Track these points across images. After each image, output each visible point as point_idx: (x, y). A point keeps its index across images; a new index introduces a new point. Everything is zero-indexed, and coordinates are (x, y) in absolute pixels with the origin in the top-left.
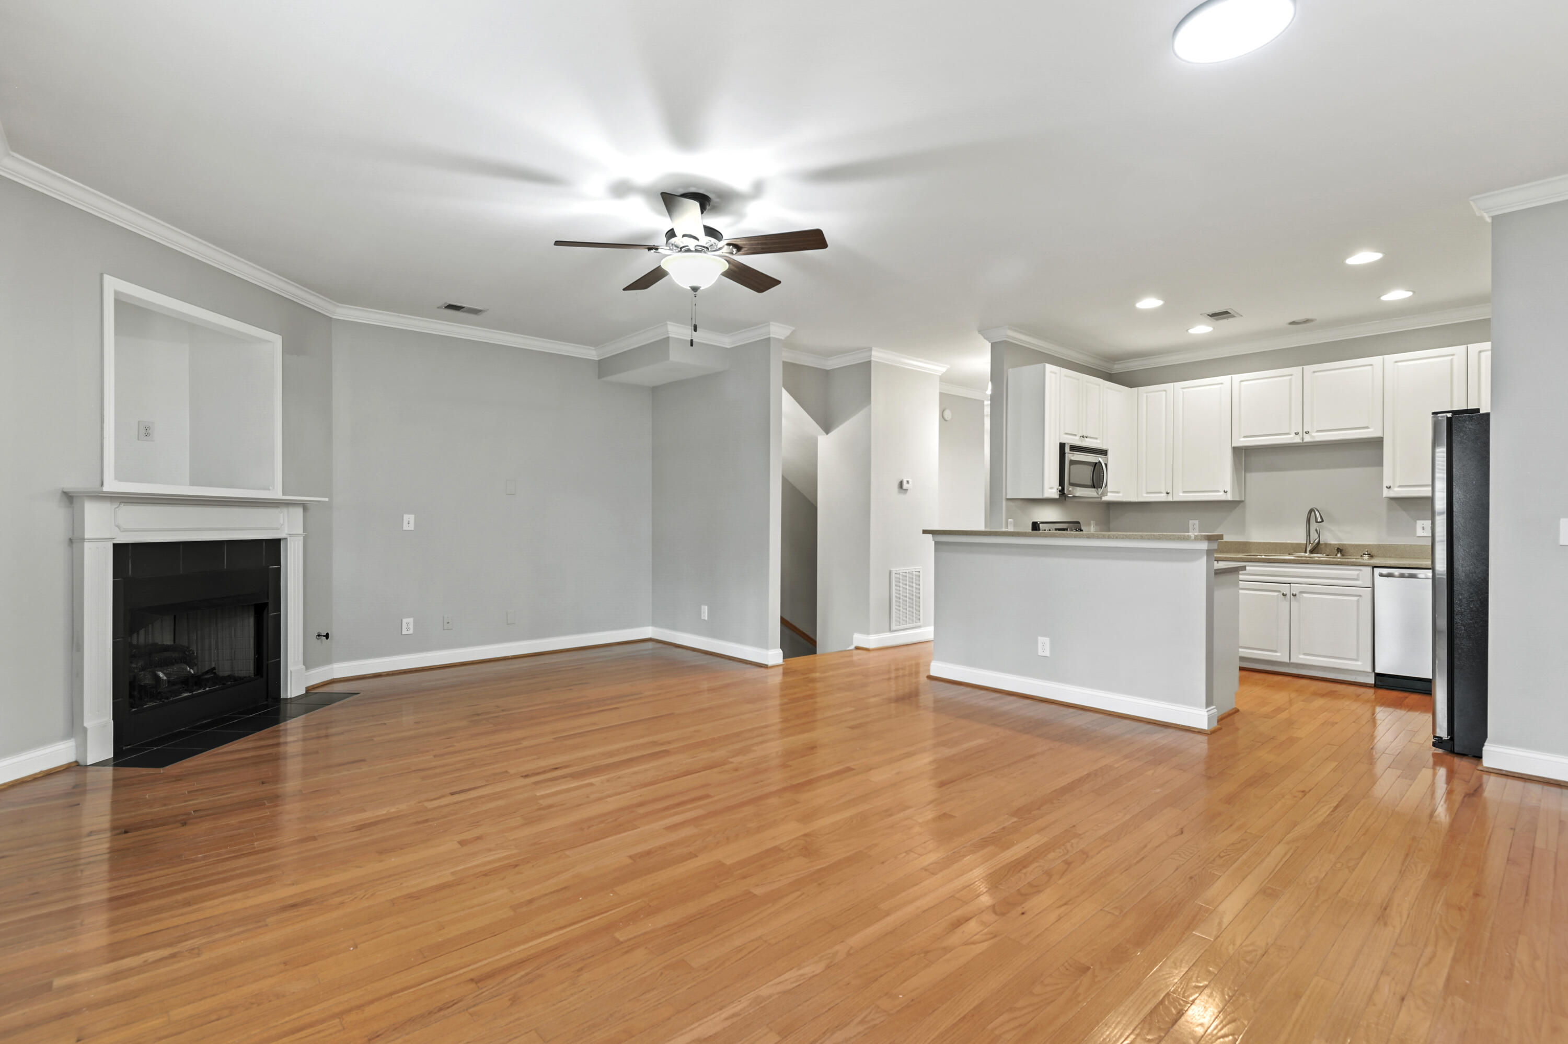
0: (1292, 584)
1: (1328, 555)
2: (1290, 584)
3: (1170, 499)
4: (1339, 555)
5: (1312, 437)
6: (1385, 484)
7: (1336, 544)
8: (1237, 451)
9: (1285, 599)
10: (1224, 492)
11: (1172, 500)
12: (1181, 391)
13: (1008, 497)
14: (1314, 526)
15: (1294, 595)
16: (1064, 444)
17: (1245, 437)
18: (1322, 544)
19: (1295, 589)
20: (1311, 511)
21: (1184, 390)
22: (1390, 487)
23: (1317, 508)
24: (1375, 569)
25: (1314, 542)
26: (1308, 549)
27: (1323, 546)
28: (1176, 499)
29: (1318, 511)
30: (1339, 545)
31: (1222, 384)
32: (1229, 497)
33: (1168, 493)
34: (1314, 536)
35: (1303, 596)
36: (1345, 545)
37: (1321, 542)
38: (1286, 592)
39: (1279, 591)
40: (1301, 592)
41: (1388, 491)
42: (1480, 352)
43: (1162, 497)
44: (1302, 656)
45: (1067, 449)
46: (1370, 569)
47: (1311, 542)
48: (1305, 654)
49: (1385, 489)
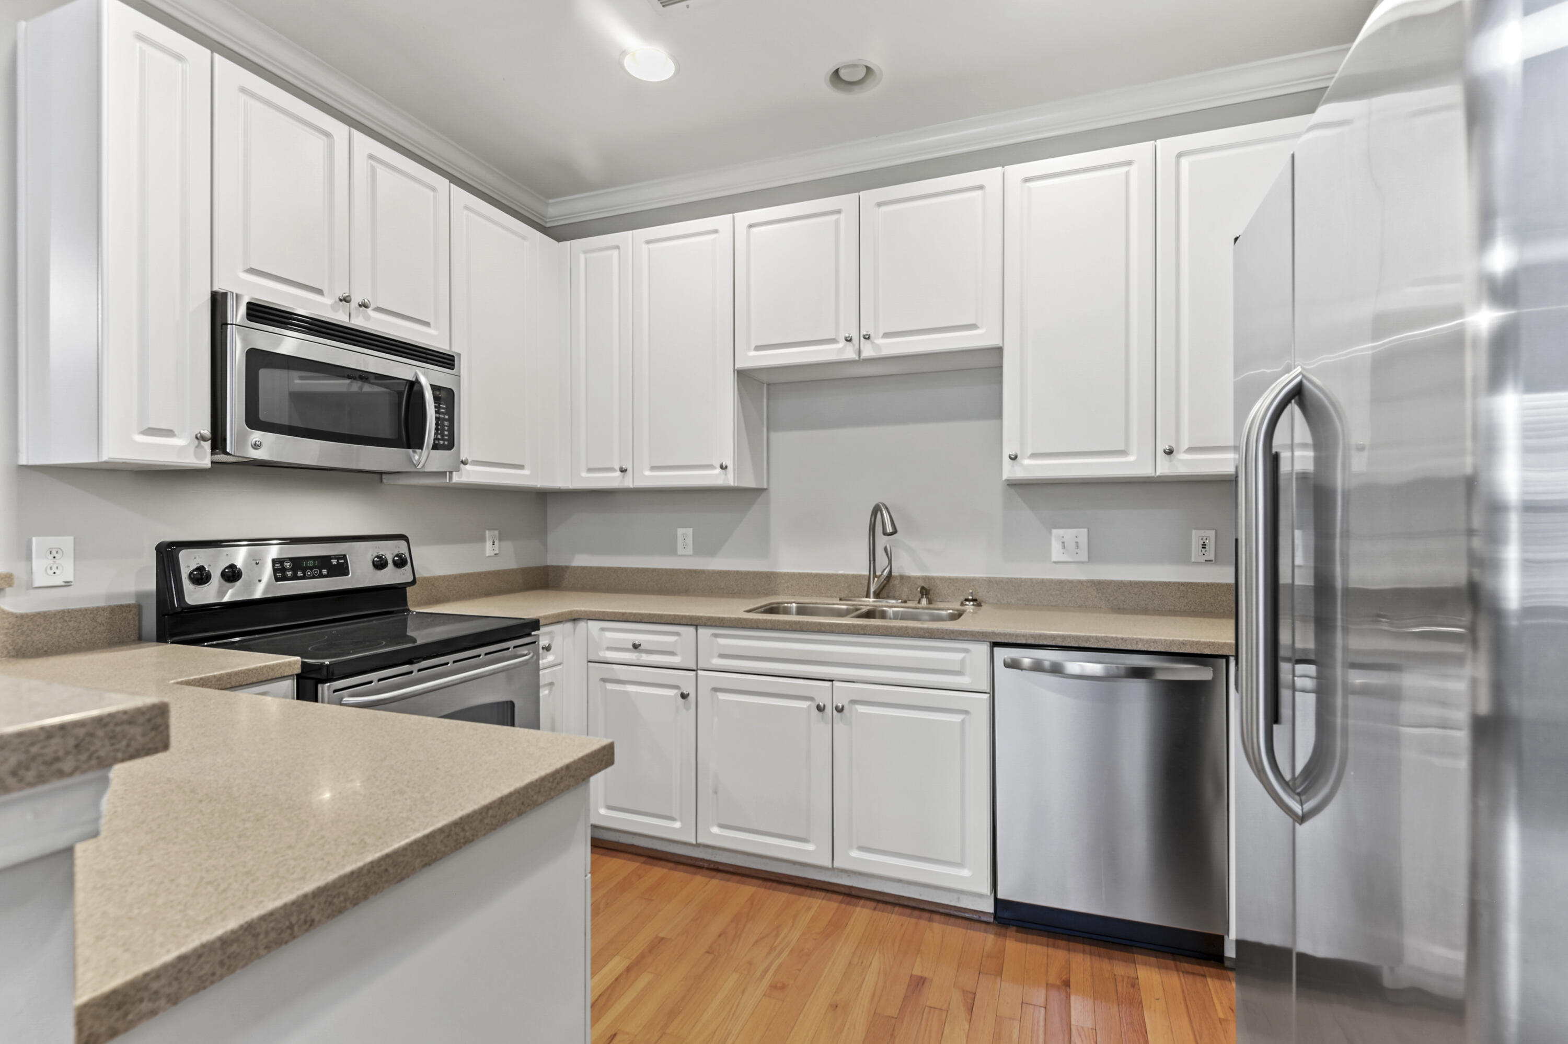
0: (834, 682)
1: (905, 602)
2: (832, 681)
3: (628, 483)
4: (924, 601)
5: (876, 347)
6: (1007, 451)
7: (918, 578)
8: (744, 377)
9: (823, 718)
10: (722, 467)
11: (631, 486)
12: (645, 247)
13: (23, 461)
14: (881, 541)
15: (840, 710)
16: (225, 295)
17: (758, 348)
18: (896, 577)
19: (842, 697)
20: (876, 510)
21: (652, 246)
22: (1016, 457)
23: (886, 504)
24: (996, 649)
25: (882, 574)
26: (872, 590)
27: (897, 582)
28: (640, 483)
29: (887, 508)
30: (925, 578)
31: (716, 231)
32: (729, 480)
33: (623, 471)
34: (882, 560)
35: (856, 710)
36: (933, 578)
37: (893, 574)
38: (824, 700)
39: (811, 699)
40: (853, 702)
41: (1013, 466)
42: (1179, 155)
43: (611, 480)
44: (855, 854)
45: (237, 314)
46: (984, 648)
47: (878, 573)
48: (862, 849)
49: (1006, 459)
